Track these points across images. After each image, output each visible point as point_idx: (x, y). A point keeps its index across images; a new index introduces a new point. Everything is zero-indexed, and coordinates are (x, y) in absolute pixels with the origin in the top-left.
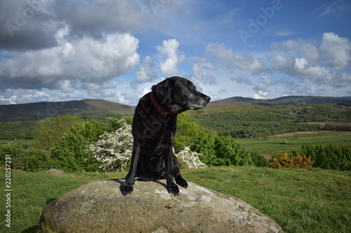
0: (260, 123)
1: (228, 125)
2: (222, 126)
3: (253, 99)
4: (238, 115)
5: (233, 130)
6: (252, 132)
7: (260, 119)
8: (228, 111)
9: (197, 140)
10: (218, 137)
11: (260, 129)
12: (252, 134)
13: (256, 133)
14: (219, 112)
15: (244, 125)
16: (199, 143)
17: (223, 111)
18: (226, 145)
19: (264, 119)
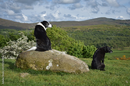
0: (119, 37)
1: (95, 39)
2: (91, 40)
3: (114, 20)
4: (103, 31)
5: (99, 42)
6: (113, 44)
7: (119, 35)
8: (95, 28)
9: (70, 48)
10: (85, 46)
11: (119, 42)
12: (113, 46)
13: (115, 45)
14: (89, 29)
15: (107, 39)
16: (71, 50)
17: (92, 28)
18: (90, 52)
19: (122, 35)
